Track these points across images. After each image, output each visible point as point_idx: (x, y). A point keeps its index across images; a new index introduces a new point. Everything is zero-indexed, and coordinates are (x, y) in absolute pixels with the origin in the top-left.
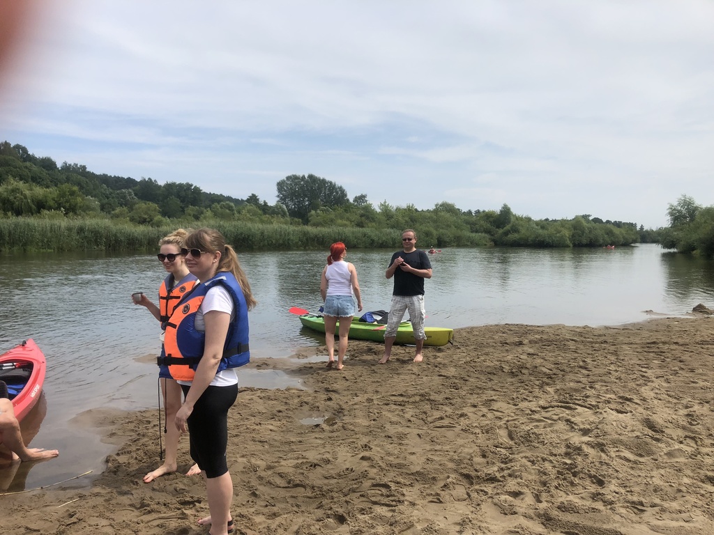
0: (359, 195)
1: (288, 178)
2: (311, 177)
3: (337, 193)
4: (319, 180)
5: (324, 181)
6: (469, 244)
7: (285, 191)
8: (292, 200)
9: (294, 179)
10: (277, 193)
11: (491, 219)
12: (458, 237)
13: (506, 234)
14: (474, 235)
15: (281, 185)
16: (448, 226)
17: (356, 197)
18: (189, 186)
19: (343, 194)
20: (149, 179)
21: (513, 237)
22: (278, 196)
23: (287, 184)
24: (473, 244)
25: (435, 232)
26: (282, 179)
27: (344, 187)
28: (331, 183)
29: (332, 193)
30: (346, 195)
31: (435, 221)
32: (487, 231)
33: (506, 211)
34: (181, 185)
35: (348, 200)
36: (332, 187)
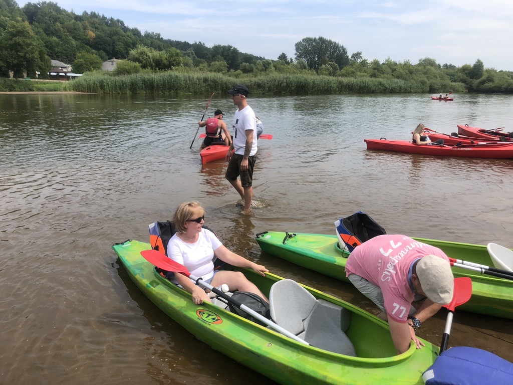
0: (356, 52)
1: (303, 40)
2: (321, 39)
3: (340, 51)
4: (327, 41)
5: (330, 42)
6: (452, 90)
7: (301, 50)
8: (306, 57)
9: (308, 40)
10: (295, 52)
11: (467, 72)
12: (444, 85)
13: (483, 82)
14: (454, 84)
15: (298, 46)
16: (435, 77)
17: (353, 54)
18: (230, 47)
19: (345, 52)
20: (200, 42)
21: (488, 85)
22: (296, 54)
23: (303, 45)
24: (455, 91)
25: (428, 82)
26: (299, 41)
27: (345, 47)
28: (335, 43)
29: (335, 51)
30: (346, 53)
31: (425, 73)
32: (464, 81)
33: (479, 66)
34: (224, 47)
35: (348, 57)
36: (336, 47)
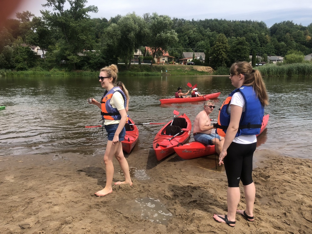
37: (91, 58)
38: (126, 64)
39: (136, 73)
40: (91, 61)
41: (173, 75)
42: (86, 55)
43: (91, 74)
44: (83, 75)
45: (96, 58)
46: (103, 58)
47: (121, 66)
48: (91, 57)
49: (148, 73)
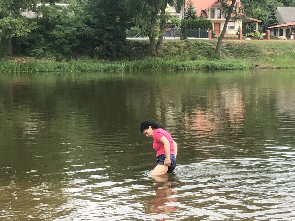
37: (56, 23)
38: (152, 39)
39: (179, 64)
40: (55, 32)
41: (283, 68)
42: (41, 16)
43: (59, 67)
44: (35, 72)
45: (69, 25)
46: (88, 23)
47: (134, 45)
48: (57, 21)
49: (212, 62)
